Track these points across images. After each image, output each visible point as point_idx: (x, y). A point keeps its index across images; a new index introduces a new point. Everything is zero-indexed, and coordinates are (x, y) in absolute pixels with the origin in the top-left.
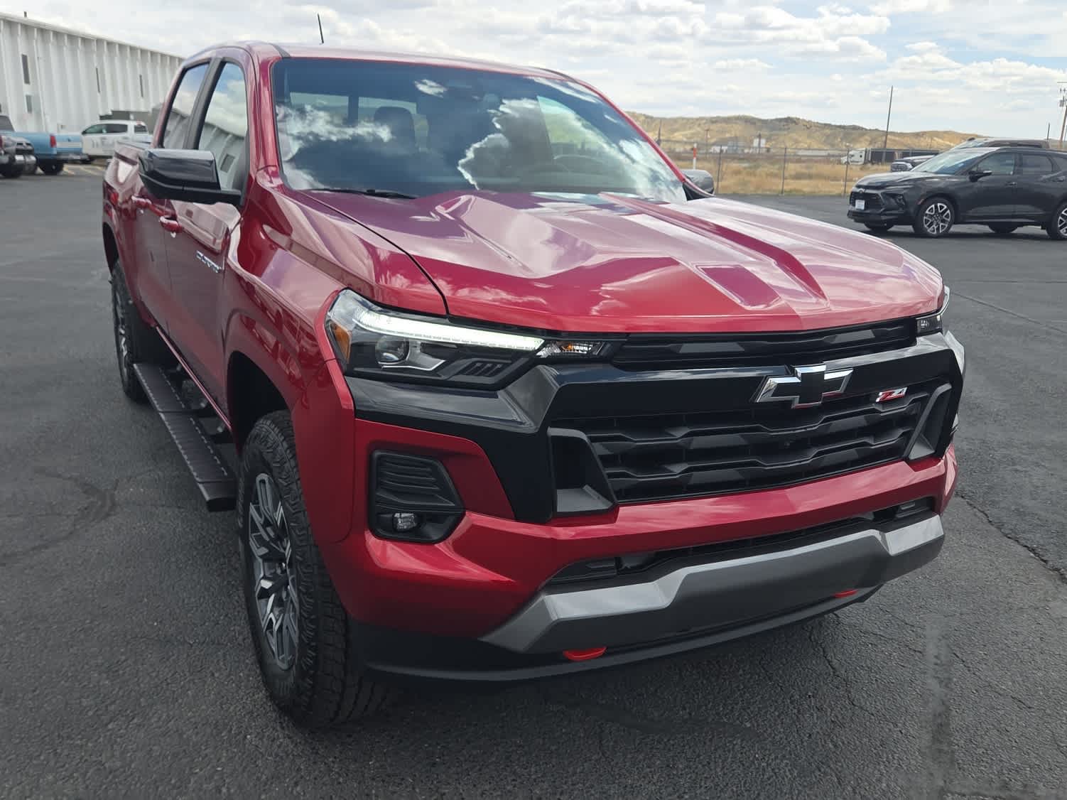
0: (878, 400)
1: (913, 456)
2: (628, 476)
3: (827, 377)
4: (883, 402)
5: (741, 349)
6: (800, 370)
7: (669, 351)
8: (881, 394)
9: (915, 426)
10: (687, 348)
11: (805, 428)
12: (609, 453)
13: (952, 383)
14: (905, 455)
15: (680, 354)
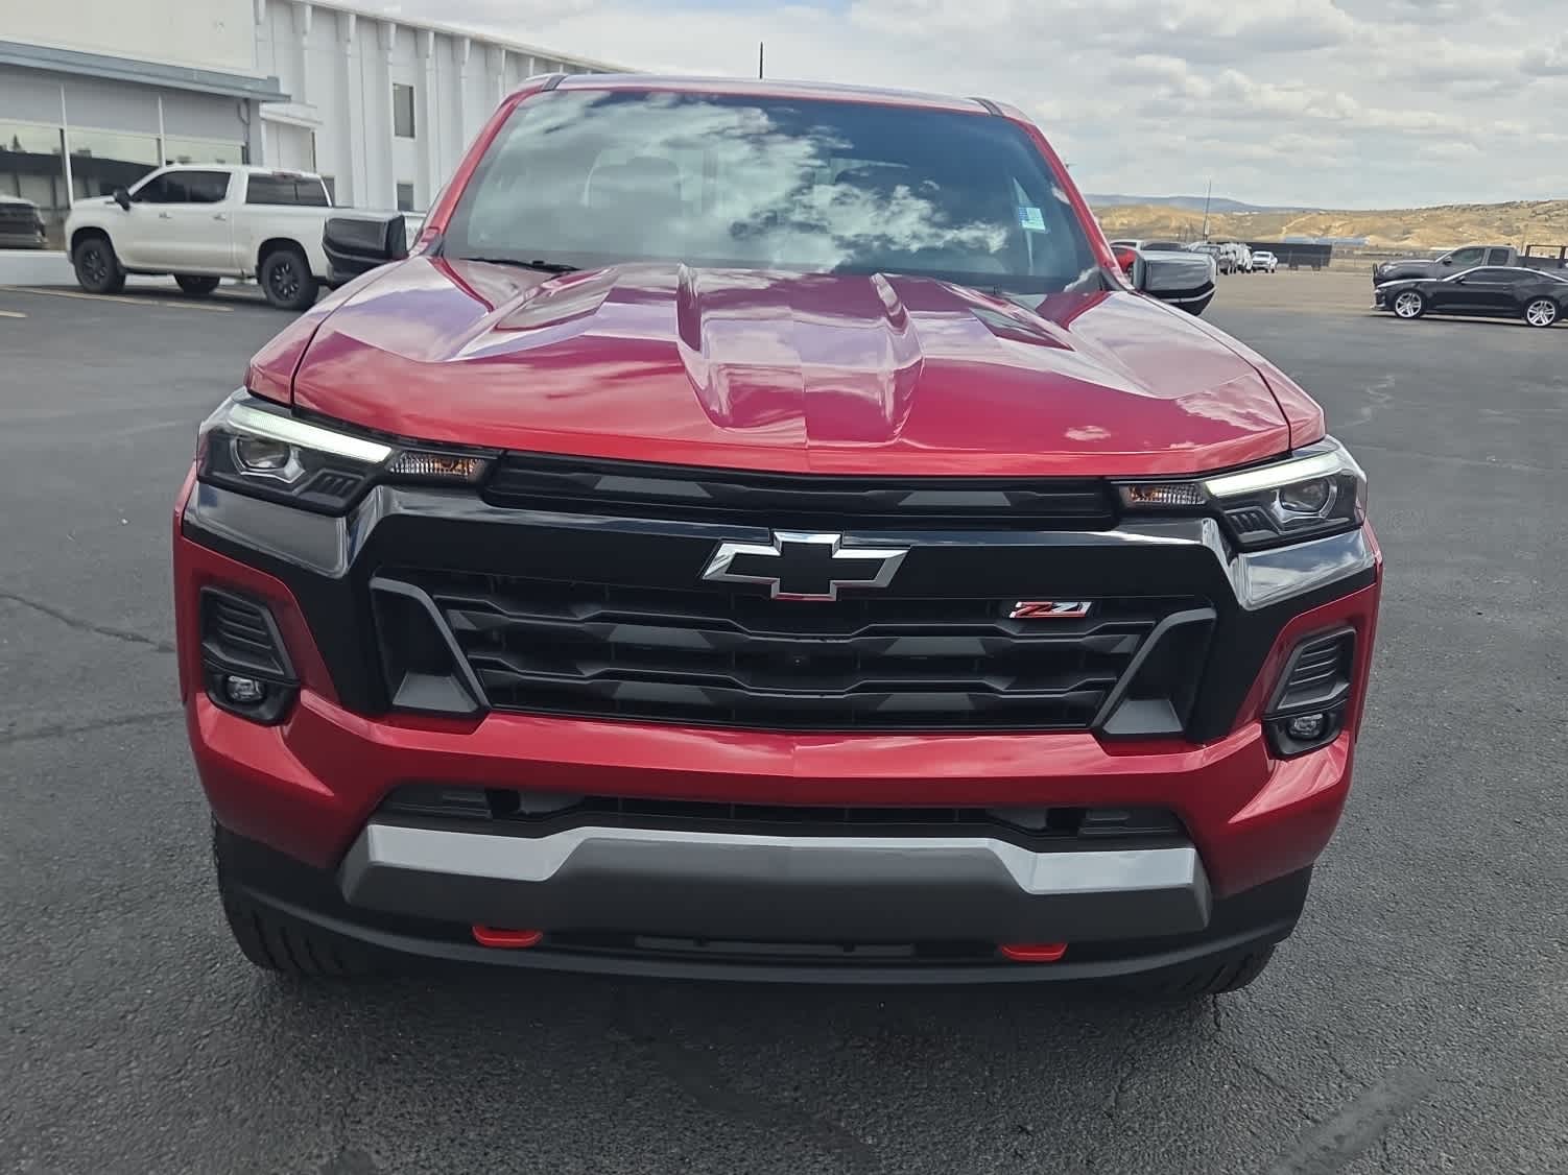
0: (1013, 615)
1: (1114, 727)
2: (508, 669)
3: (841, 554)
4: (1025, 621)
5: (705, 495)
6: (782, 536)
7: (575, 483)
8: (1019, 605)
9: (1119, 675)
10: (608, 483)
11: (821, 638)
12: (474, 628)
13: (1216, 608)
14: (1096, 722)
15: (596, 491)
